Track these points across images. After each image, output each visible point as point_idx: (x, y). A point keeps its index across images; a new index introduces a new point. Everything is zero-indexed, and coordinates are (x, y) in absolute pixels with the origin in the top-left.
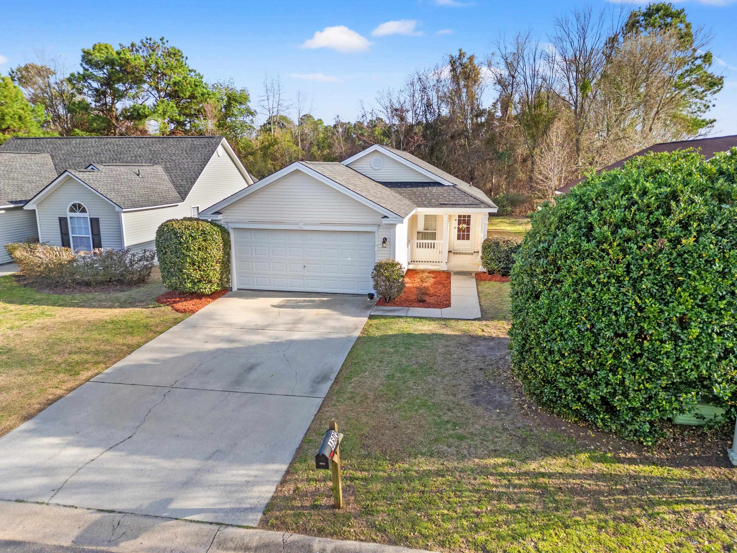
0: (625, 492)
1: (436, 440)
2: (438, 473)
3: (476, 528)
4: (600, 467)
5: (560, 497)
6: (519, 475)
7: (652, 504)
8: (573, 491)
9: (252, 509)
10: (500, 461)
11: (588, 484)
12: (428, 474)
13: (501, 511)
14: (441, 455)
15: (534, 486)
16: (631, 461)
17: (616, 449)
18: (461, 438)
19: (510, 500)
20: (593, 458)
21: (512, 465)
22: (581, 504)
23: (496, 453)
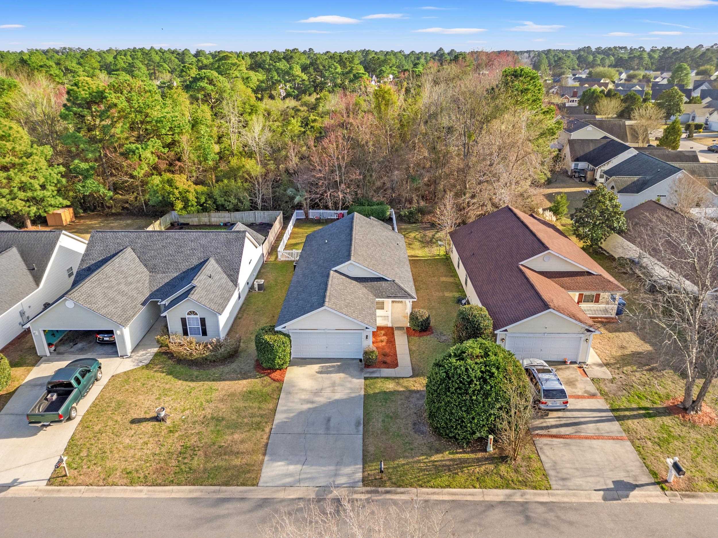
0: (457, 464)
1: (405, 451)
2: (407, 464)
3: (419, 481)
4: (451, 456)
5: (440, 468)
6: (429, 462)
7: (463, 467)
8: (443, 466)
9: (359, 482)
10: (424, 457)
11: (448, 463)
12: (404, 464)
13: (425, 475)
14: (407, 457)
15: (433, 465)
16: (460, 453)
17: (457, 448)
18: (412, 449)
19: (427, 471)
20: (450, 453)
21: (427, 458)
22: (445, 470)
23: (422, 455)
